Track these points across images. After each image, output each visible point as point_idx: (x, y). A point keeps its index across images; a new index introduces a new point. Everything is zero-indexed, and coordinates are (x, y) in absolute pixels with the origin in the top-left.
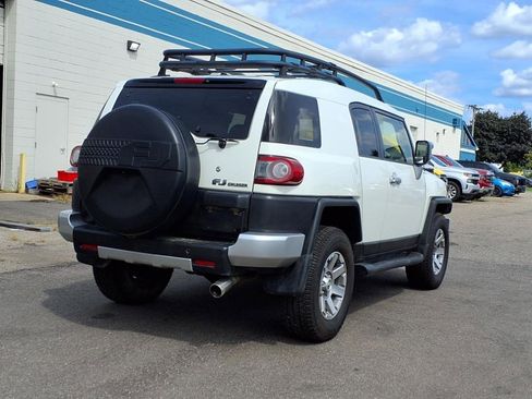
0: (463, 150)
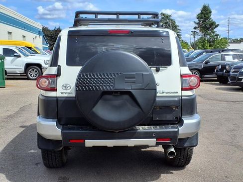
0: (44, 46)
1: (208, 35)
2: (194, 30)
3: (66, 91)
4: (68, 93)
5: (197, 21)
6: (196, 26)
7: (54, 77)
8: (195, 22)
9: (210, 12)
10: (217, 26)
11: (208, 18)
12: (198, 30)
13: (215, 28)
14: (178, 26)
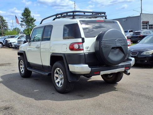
1: (30, 26)
2: (21, 23)
3: (87, 50)
4: (88, 51)
5: (22, 17)
6: (22, 20)
7: (81, 43)
8: (21, 18)
9: (30, 12)
10: (35, 20)
11: (29, 16)
12: (24, 23)
13: (34, 22)
14: (5, 20)
